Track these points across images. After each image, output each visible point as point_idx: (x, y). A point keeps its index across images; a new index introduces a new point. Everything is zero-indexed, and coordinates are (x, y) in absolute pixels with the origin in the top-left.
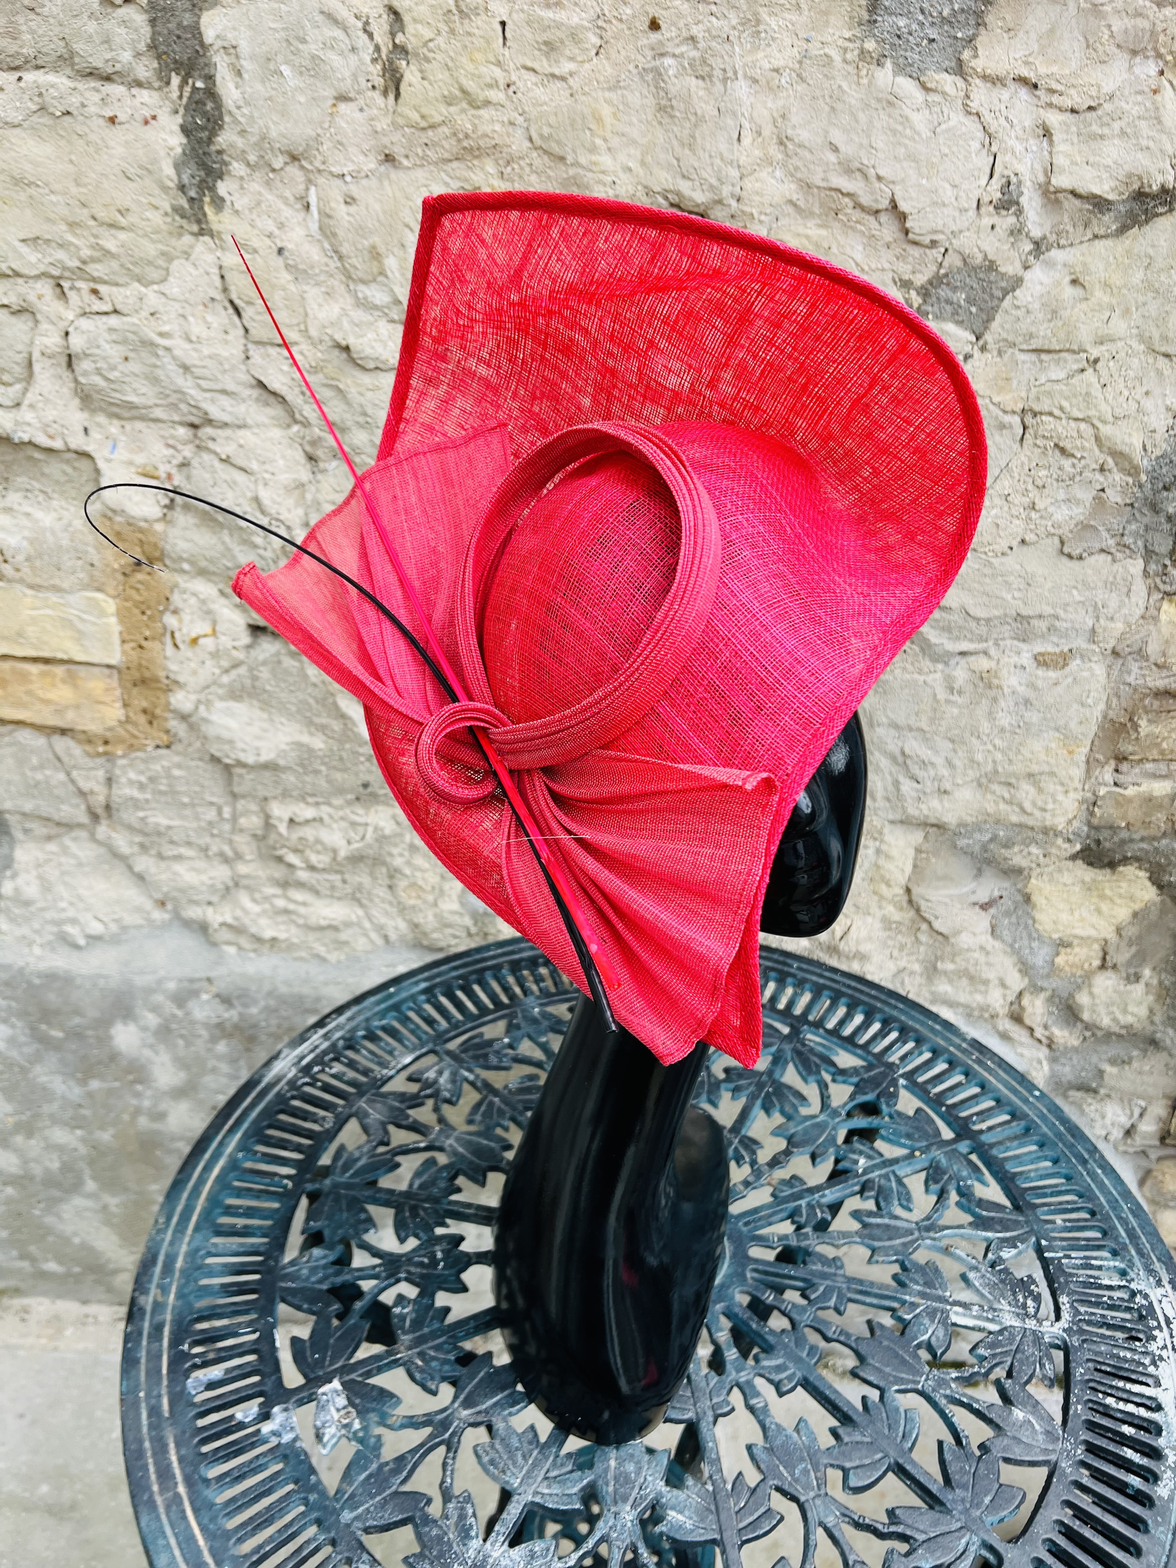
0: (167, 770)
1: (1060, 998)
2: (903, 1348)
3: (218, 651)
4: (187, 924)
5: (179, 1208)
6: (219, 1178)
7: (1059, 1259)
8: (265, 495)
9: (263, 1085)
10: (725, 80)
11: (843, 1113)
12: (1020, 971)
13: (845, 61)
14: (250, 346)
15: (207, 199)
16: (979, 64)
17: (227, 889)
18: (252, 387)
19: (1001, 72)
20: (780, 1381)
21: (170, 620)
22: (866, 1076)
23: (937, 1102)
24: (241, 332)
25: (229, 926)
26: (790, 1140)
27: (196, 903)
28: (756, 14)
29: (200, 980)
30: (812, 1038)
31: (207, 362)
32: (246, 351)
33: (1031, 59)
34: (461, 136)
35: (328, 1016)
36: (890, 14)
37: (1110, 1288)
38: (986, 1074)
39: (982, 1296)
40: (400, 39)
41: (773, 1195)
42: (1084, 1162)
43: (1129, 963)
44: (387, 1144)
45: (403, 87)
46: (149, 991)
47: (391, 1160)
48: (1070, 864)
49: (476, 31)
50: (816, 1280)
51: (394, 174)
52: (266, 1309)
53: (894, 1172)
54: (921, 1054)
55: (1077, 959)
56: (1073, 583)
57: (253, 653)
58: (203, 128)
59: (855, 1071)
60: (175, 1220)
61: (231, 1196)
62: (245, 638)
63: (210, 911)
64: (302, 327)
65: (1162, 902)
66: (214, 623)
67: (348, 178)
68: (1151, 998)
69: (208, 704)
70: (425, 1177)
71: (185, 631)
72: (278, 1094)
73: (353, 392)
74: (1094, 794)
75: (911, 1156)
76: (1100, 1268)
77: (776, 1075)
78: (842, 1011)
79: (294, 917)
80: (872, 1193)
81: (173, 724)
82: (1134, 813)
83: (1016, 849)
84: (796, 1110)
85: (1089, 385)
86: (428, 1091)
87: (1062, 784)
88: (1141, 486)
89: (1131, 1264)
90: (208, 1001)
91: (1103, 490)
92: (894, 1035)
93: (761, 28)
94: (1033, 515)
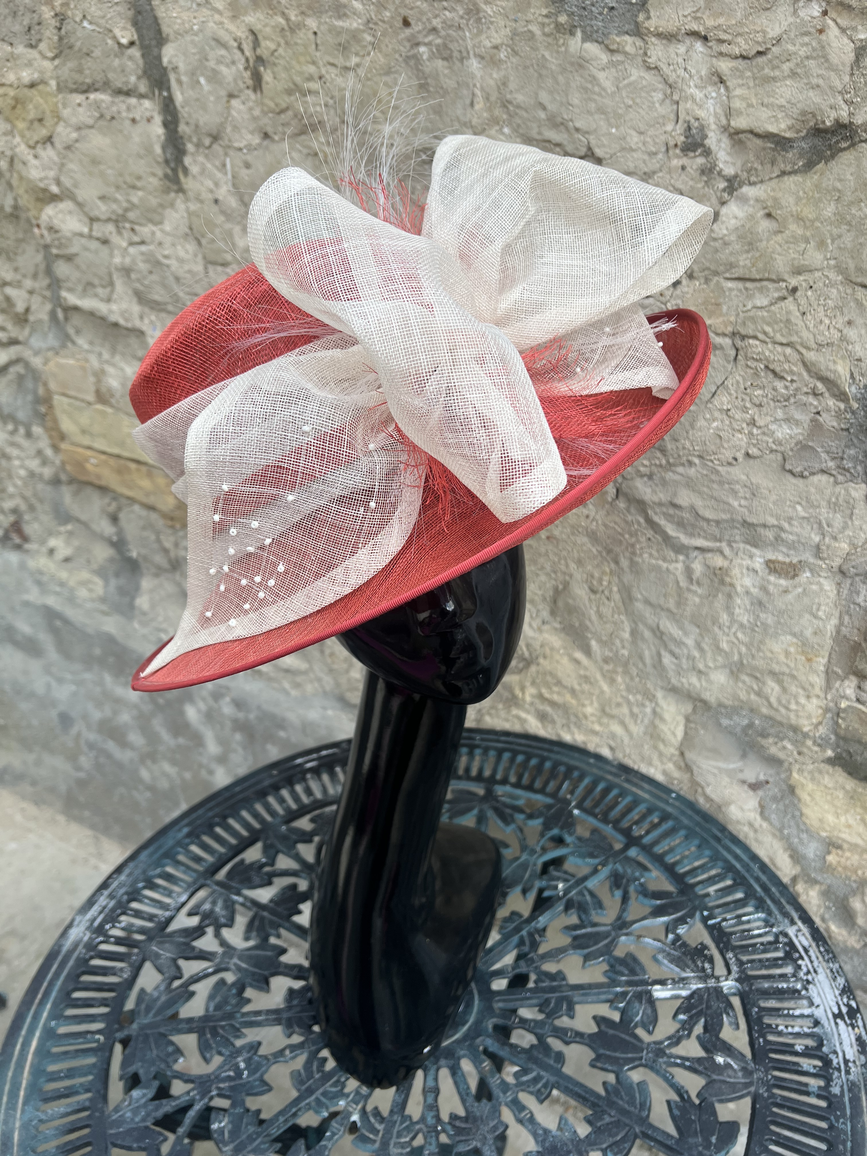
13: (545, 34)
14: (208, 265)
15: (179, 168)
16: (652, 24)
19: (674, 29)
24: (202, 255)
32: (206, 268)
33: (699, 15)
34: (299, 117)
40: (259, 51)
45: (264, 86)
49: (299, 41)
51: (270, 146)
55: (849, 863)
56: (797, 499)
58: (171, 123)
67: (245, 151)
74: (837, 705)
85: (789, 312)
87: (804, 689)
88: (853, 412)
91: (818, 413)
93: (481, 15)
94: (755, 431)
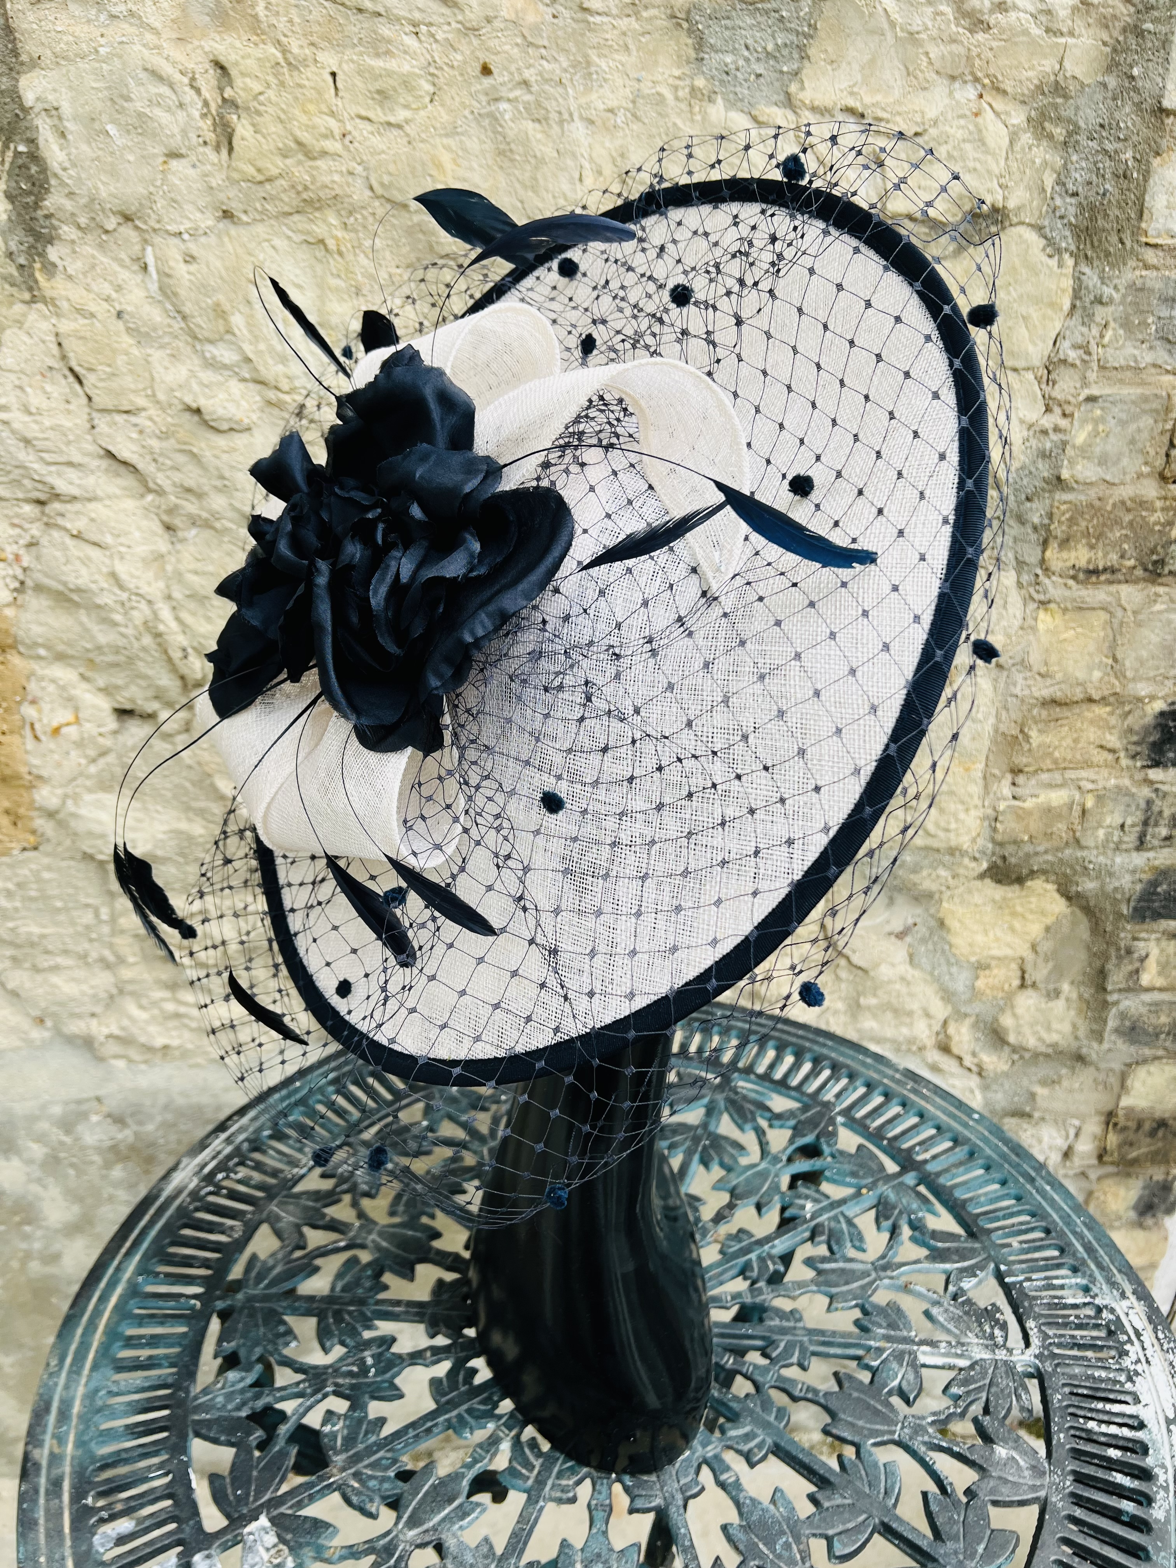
0: (36, 874)
1: (985, 1023)
2: (873, 1398)
3: (83, 739)
4: (70, 1040)
5: (73, 1347)
6: (116, 1307)
7: (1021, 1283)
8: (121, 569)
9: (162, 1199)
10: (561, 122)
11: (785, 1158)
12: (942, 998)
13: (677, 98)
14: (95, 415)
15: (37, 266)
16: (807, 96)
17: (112, 997)
18: (101, 457)
19: (829, 103)
20: (750, 1451)
21: (29, 711)
22: (803, 1117)
23: (877, 1136)
24: (84, 400)
25: (117, 1038)
26: (733, 1192)
27: (79, 1016)
28: (586, 56)
29: (88, 1100)
30: (743, 1085)
31: (50, 434)
32: (91, 419)
33: (855, 90)
34: (300, 188)
35: (230, 1118)
36: (717, 52)
37: (1075, 1306)
38: (923, 1103)
39: (949, 1331)
40: (228, 93)
41: (721, 1252)
42: (1032, 1180)
43: (1047, 980)
44: (303, 1248)
45: (236, 142)
46: (32, 1119)
47: (309, 1264)
48: (978, 883)
49: (306, 83)
50: (775, 1337)
51: (233, 231)
52: (179, 1448)
53: (842, 1213)
54: (855, 1089)
55: (996, 981)
57: (120, 738)
58: (29, 193)
59: (791, 1114)
60: (69, 1360)
61: (131, 1326)
62: (112, 723)
63: (94, 1022)
64: (149, 392)
65: (1073, 913)
66: (77, 710)
67: (186, 236)
68: (1072, 1013)
69: (76, 797)
70: (347, 1278)
71: (45, 721)
72: (180, 1208)
73: (208, 455)
74: (995, 809)
75: (858, 1194)
76: (1062, 1287)
77: (712, 1128)
78: (771, 1054)
79: (186, 1021)
80: (824, 1238)
81: (40, 823)
82: (1035, 825)
83: (925, 873)
84: (736, 1161)
86: (345, 1187)
87: (963, 803)
88: (1004, 499)
89: (1093, 1280)
90: (99, 1123)
92: (827, 1073)
93: (593, 69)
